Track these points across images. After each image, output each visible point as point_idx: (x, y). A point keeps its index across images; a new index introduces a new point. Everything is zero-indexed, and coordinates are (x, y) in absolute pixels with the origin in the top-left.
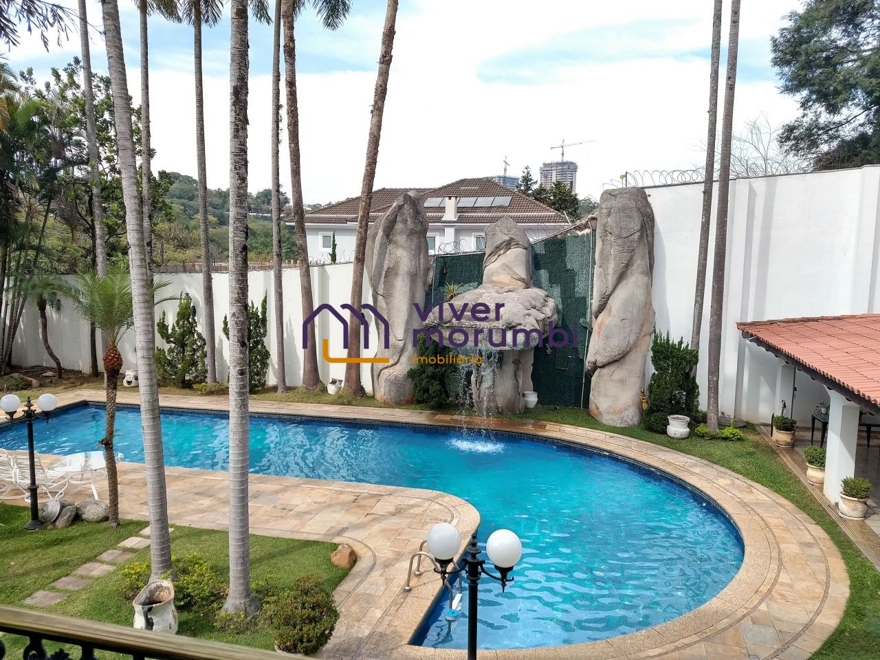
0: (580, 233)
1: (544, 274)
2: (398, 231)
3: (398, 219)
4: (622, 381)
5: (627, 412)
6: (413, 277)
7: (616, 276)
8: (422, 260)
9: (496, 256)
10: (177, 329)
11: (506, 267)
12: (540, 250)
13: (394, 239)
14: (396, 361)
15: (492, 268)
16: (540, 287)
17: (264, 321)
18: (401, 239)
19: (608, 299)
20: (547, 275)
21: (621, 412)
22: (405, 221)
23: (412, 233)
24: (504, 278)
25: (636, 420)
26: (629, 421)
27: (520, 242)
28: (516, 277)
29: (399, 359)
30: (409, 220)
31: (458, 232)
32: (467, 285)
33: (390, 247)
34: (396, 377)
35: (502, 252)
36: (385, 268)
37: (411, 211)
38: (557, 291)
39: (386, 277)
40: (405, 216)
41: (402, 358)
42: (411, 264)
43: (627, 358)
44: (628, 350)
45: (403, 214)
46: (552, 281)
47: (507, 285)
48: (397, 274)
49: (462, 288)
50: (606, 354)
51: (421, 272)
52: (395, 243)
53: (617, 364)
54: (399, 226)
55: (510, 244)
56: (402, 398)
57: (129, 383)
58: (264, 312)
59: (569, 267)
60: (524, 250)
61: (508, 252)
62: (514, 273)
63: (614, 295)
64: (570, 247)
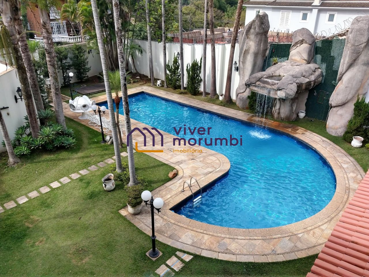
0: (340, 38)
1: (319, 57)
2: (251, 33)
3: (252, 27)
4: (341, 115)
5: (340, 130)
6: (256, 55)
7: (348, 65)
8: (262, 46)
9: (296, 47)
10: (173, 67)
11: (299, 53)
12: (319, 45)
13: (249, 37)
14: (244, 91)
15: (293, 52)
16: (316, 63)
17: (200, 67)
18: (252, 37)
19: (343, 75)
20: (321, 57)
21: (337, 129)
22: (255, 28)
23: (257, 34)
24: (297, 58)
25: (342, 134)
26: (339, 134)
27: (307, 42)
28: (303, 58)
29: (245, 90)
30: (257, 28)
31: (320, 11)
32: (283, 58)
33: (247, 40)
34: (243, 98)
35: (299, 45)
36: (244, 50)
37: (259, 23)
38: (324, 66)
39: (244, 54)
40: (255, 26)
41: (246, 90)
42: (255, 48)
43: (346, 105)
44: (346, 102)
45: (254, 25)
46: (323, 61)
47: (298, 62)
48: (248, 53)
49: (280, 60)
50: (336, 102)
51: (261, 52)
52: (250, 38)
53: (340, 107)
54: (252, 31)
55: (303, 42)
56: (245, 107)
57: (158, 85)
58: (201, 64)
59: (332, 55)
60: (309, 45)
61: (302, 45)
62: (302, 56)
63: (346, 74)
64: (334, 45)
